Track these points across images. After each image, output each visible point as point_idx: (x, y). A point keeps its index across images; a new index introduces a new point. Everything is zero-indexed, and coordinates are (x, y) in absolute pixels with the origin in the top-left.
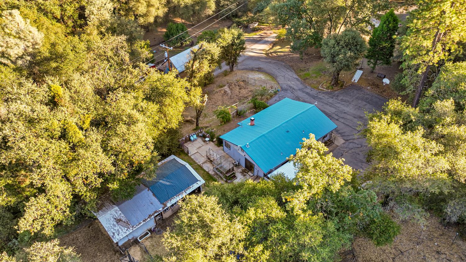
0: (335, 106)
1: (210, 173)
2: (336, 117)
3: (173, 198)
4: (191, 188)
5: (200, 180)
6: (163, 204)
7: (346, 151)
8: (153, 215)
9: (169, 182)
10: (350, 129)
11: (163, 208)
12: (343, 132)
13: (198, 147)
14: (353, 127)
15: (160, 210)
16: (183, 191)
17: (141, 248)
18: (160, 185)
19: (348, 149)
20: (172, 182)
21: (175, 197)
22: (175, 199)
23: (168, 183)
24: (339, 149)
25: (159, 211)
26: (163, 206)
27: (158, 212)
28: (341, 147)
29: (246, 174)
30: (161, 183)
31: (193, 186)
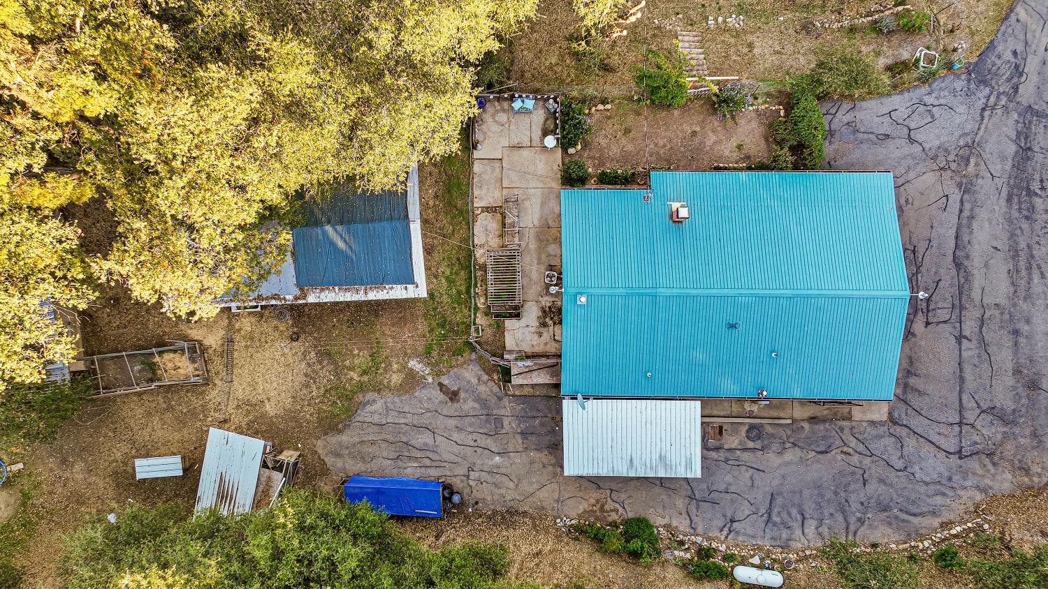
0: (1030, 280)
1: (479, 253)
2: (969, 327)
3: (331, 288)
4: (385, 291)
5: (418, 282)
6: (302, 289)
7: (845, 449)
8: (267, 299)
9: (345, 241)
10: (953, 397)
11: (296, 298)
12: (921, 387)
13: (515, 142)
14: (965, 397)
15: (287, 297)
16: (363, 288)
17: (230, 323)
18: (320, 237)
19: (861, 448)
20: (350, 247)
21: (337, 288)
22: (333, 294)
23: (341, 245)
24: (842, 429)
25: (284, 299)
26: (298, 293)
27: (280, 299)
28: (852, 428)
29: (550, 322)
30: (325, 234)
31: (392, 288)
